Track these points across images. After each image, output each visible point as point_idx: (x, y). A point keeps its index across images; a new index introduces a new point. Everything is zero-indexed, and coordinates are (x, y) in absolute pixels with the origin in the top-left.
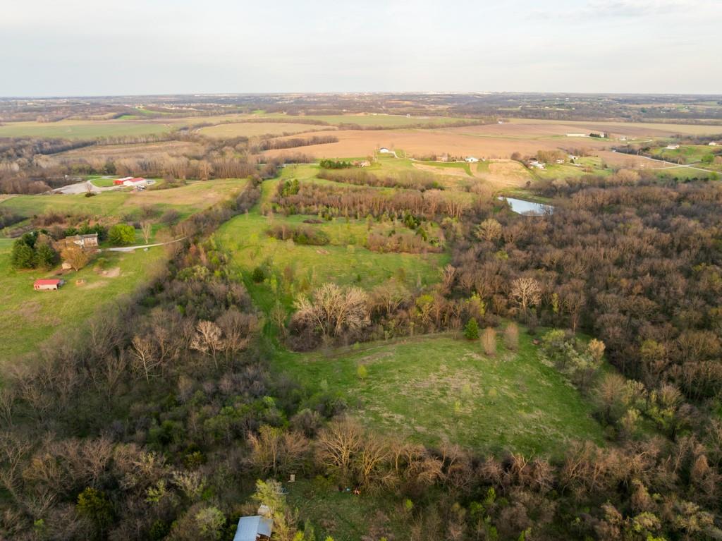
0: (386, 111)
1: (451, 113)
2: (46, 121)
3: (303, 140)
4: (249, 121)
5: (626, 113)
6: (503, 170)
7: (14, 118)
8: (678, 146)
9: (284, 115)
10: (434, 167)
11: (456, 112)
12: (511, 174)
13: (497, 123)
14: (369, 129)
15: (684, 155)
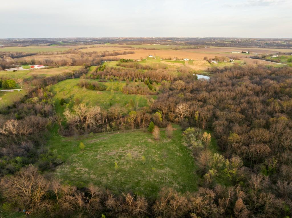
0: (159, 44)
1: (186, 44)
2: (21, 46)
3: (120, 53)
4: (102, 47)
5: (259, 44)
6: (199, 64)
7: (9, 45)
8: (278, 56)
9: (118, 45)
10: (170, 62)
11: (189, 44)
12: (202, 65)
13: (204, 48)
14: (149, 49)
15: (280, 59)
